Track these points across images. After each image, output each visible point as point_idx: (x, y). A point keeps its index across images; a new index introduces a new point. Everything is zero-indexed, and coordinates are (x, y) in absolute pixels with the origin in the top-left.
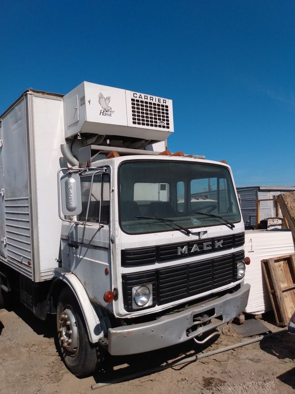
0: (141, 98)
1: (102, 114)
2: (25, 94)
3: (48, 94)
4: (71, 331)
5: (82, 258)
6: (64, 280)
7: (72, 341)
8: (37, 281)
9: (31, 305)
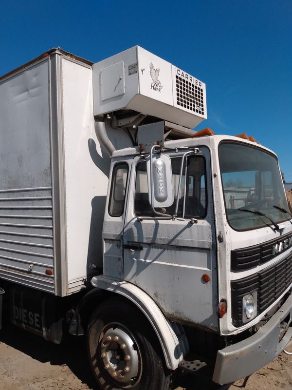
0: (183, 76)
1: (152, 87)
2: (52, 54)
3: (77, 59)
4: (129, 357)
5: (150, 263)
6: (118, 292)
7: (130, 370)
8: (64, 295)
9: (39, 326)
